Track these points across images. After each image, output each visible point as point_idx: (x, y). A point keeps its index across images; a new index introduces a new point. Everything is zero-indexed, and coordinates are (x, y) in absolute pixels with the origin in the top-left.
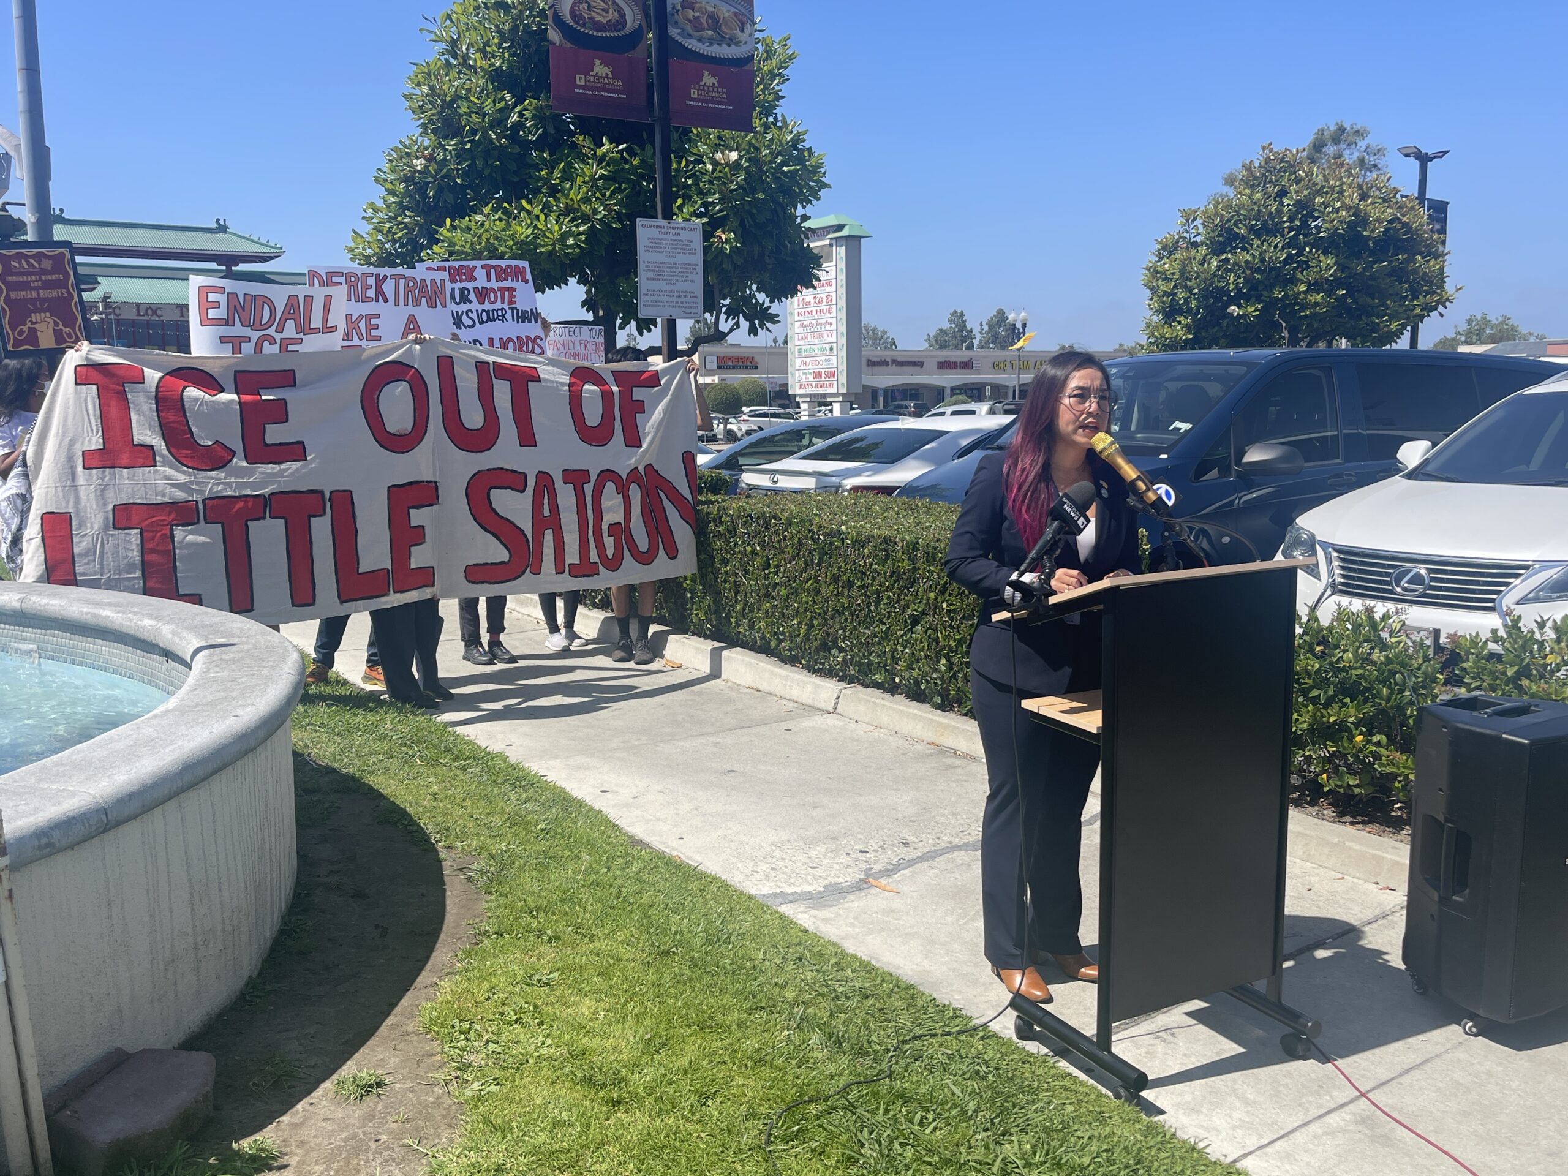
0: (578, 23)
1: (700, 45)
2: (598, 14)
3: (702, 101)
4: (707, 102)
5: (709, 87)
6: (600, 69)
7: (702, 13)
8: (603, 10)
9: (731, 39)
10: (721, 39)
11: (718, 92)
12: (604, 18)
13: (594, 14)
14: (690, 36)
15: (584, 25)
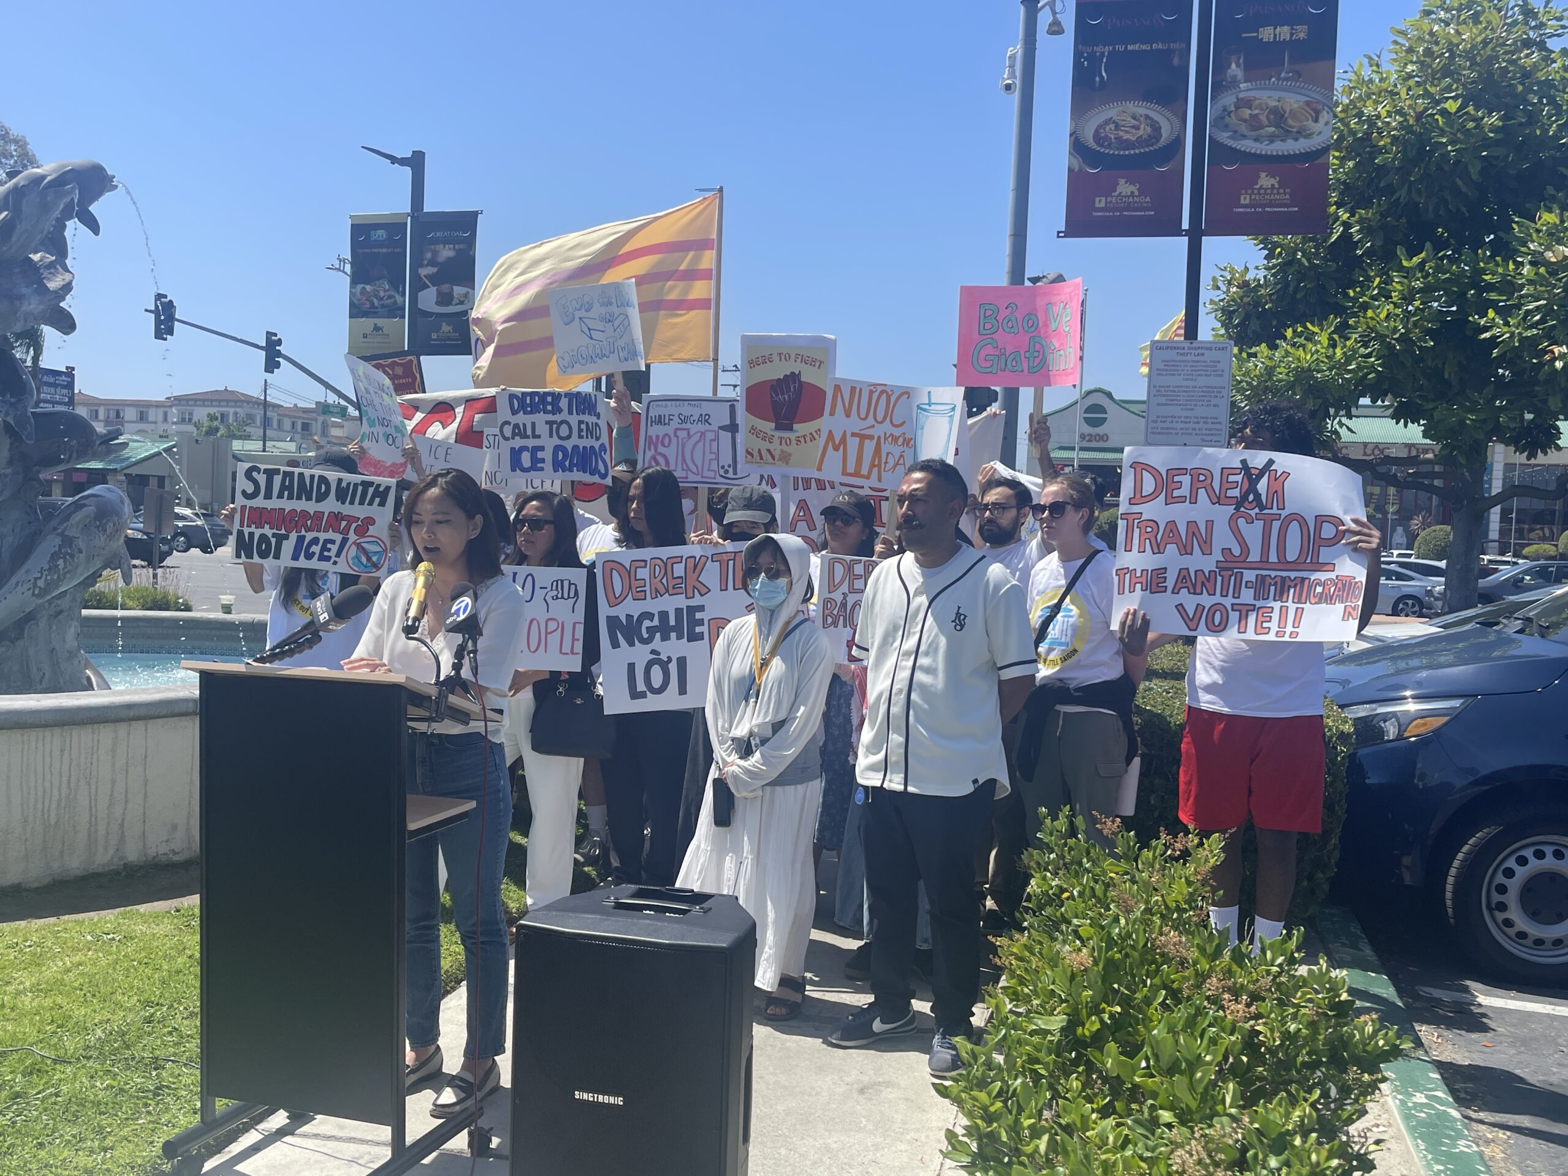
0: (1102, 146)
1: (1257, 145)
2: (1126, 132)
3: (1255, 206)
4: (1263, 206)
5: (1266, 189)
6: (1125, 188)
7: (1262, 109)
8: (1132, 127)
9: (1298, 132)
10: (1286, 134)
11: (1278, 193)
12: (1134, 135)
13: (1121, 133)
14: (1244, 137)
15: (1109, 146)
